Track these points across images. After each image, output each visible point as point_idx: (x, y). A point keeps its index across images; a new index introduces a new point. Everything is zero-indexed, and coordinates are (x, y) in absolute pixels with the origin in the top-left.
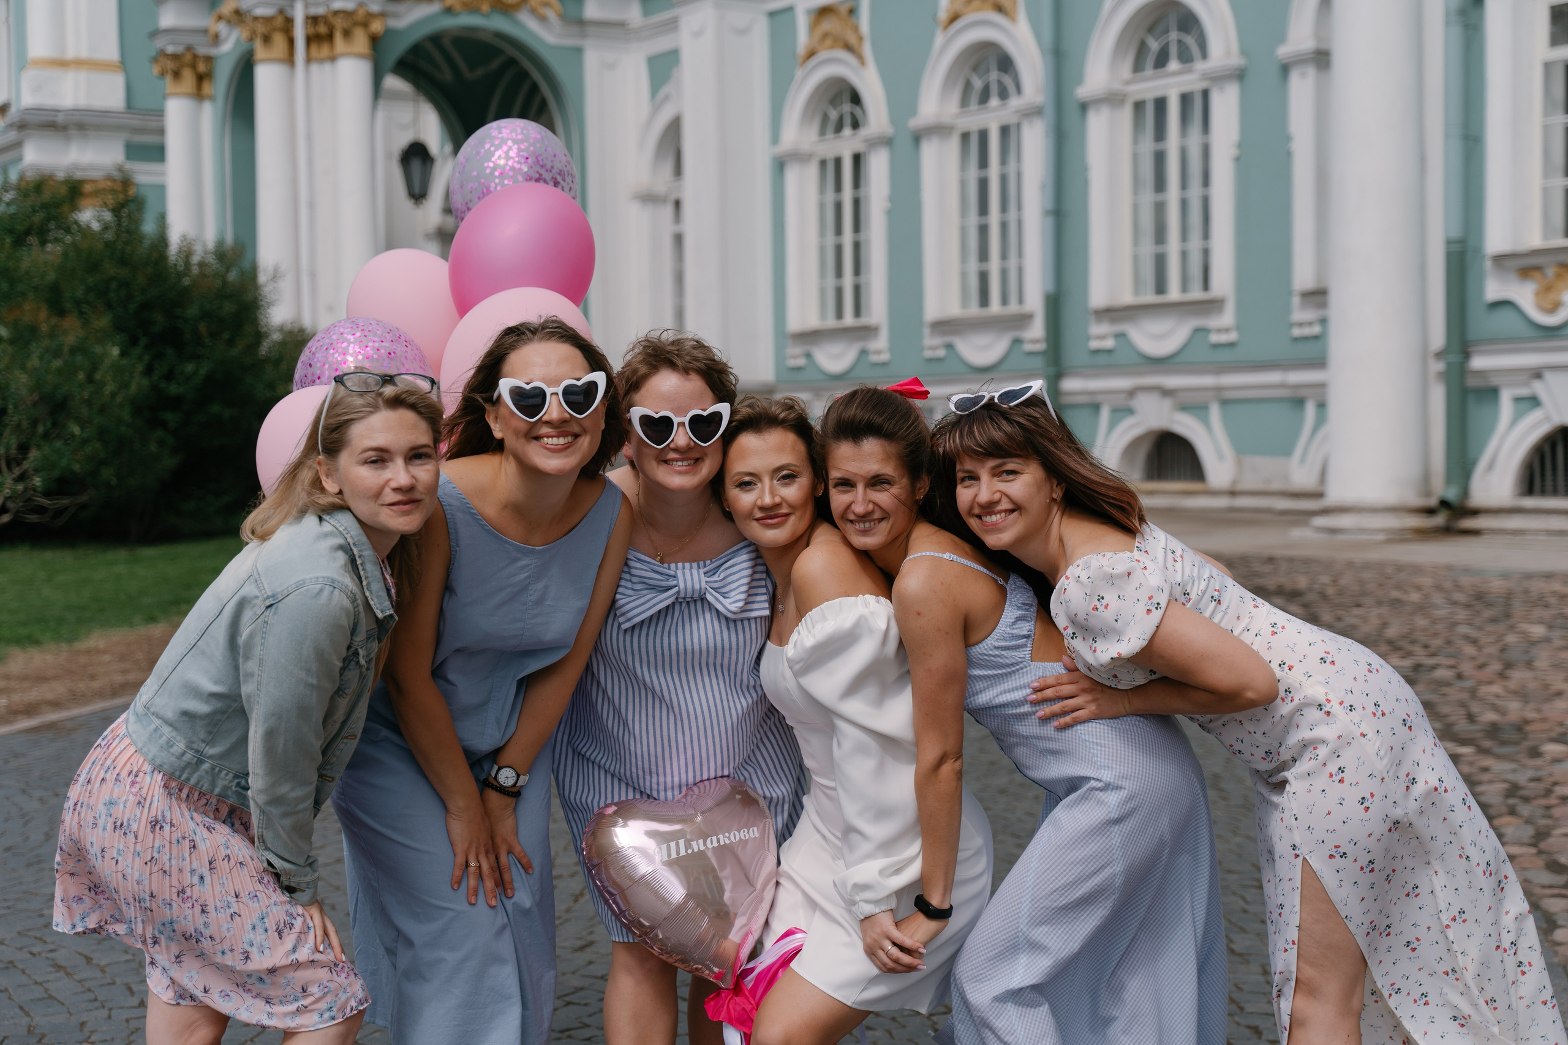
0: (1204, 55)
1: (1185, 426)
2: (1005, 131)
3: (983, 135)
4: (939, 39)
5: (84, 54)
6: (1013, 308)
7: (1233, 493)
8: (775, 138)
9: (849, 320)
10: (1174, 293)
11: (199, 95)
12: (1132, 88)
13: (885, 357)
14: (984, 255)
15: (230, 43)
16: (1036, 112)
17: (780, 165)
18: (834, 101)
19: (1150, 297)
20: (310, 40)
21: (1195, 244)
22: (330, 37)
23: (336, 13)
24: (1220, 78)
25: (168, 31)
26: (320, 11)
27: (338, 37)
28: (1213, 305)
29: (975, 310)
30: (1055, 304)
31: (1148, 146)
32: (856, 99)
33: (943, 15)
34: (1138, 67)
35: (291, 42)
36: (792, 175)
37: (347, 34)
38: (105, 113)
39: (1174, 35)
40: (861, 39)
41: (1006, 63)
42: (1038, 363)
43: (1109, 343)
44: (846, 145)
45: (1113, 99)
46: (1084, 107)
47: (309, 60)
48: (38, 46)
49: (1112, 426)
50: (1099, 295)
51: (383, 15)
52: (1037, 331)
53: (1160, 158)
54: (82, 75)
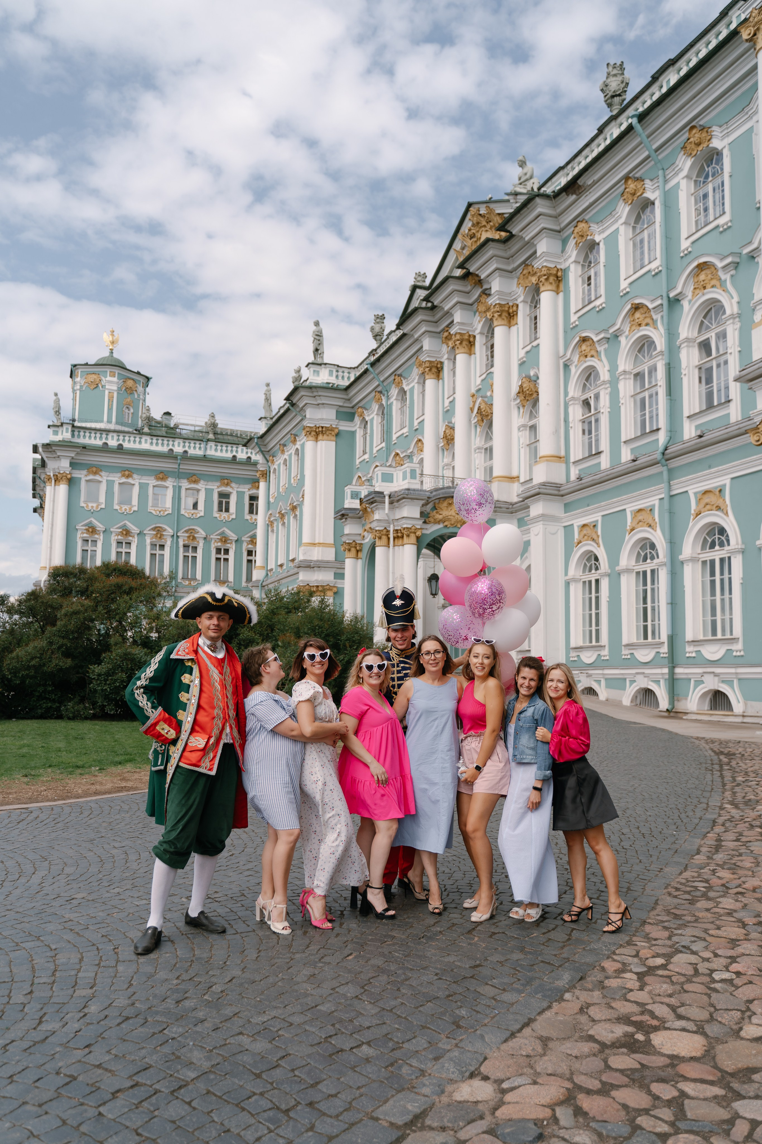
0: (729, 545)
1: (724, 688)
2: (653, 571)
3: (645, 573)
4: (627, 537)
5: (321, 542)
6: (657, 640)
7: (743, 716)
8: (566, 574)
9: (594, 643)
10: (719, 636)
11: (357, 557)
12: (701, 556)
13: (607, 658)
14: (645, 619)
15: (368, 539)
16: (664, 564)
17: (567, 584)
18: (589, 560)
19: (710, 637)
20: (394, 538)
21: (727, 617)
22: (402, 537)
23: (404, 529)
24: (735, 552)
25: (347, 535)
26: (399, 528)
27: (405, 536)
28: (735, 640)
29: (642, 641)
30: (671, 639)
31: (708, 578)
32: (596, 559)
33: (628, 528)
34: (703, 548)
35: (389, 539)
36: (572, 587)
37: (408, 536)
38: (328, 562)
39: (717, 536)
40: (598, 536)
41: (653, 546)
42: (666, 661)
43: (694, 655)
44: (593, 576)
45: (693, 560)
46: (682, 563)
47: (394, 546)
48: (306, 539)
49: (695, 688)
50: (689, 636)
51: (421, 529)
52: (665, 649)
53: (713, 583)
54: (321, 548)
